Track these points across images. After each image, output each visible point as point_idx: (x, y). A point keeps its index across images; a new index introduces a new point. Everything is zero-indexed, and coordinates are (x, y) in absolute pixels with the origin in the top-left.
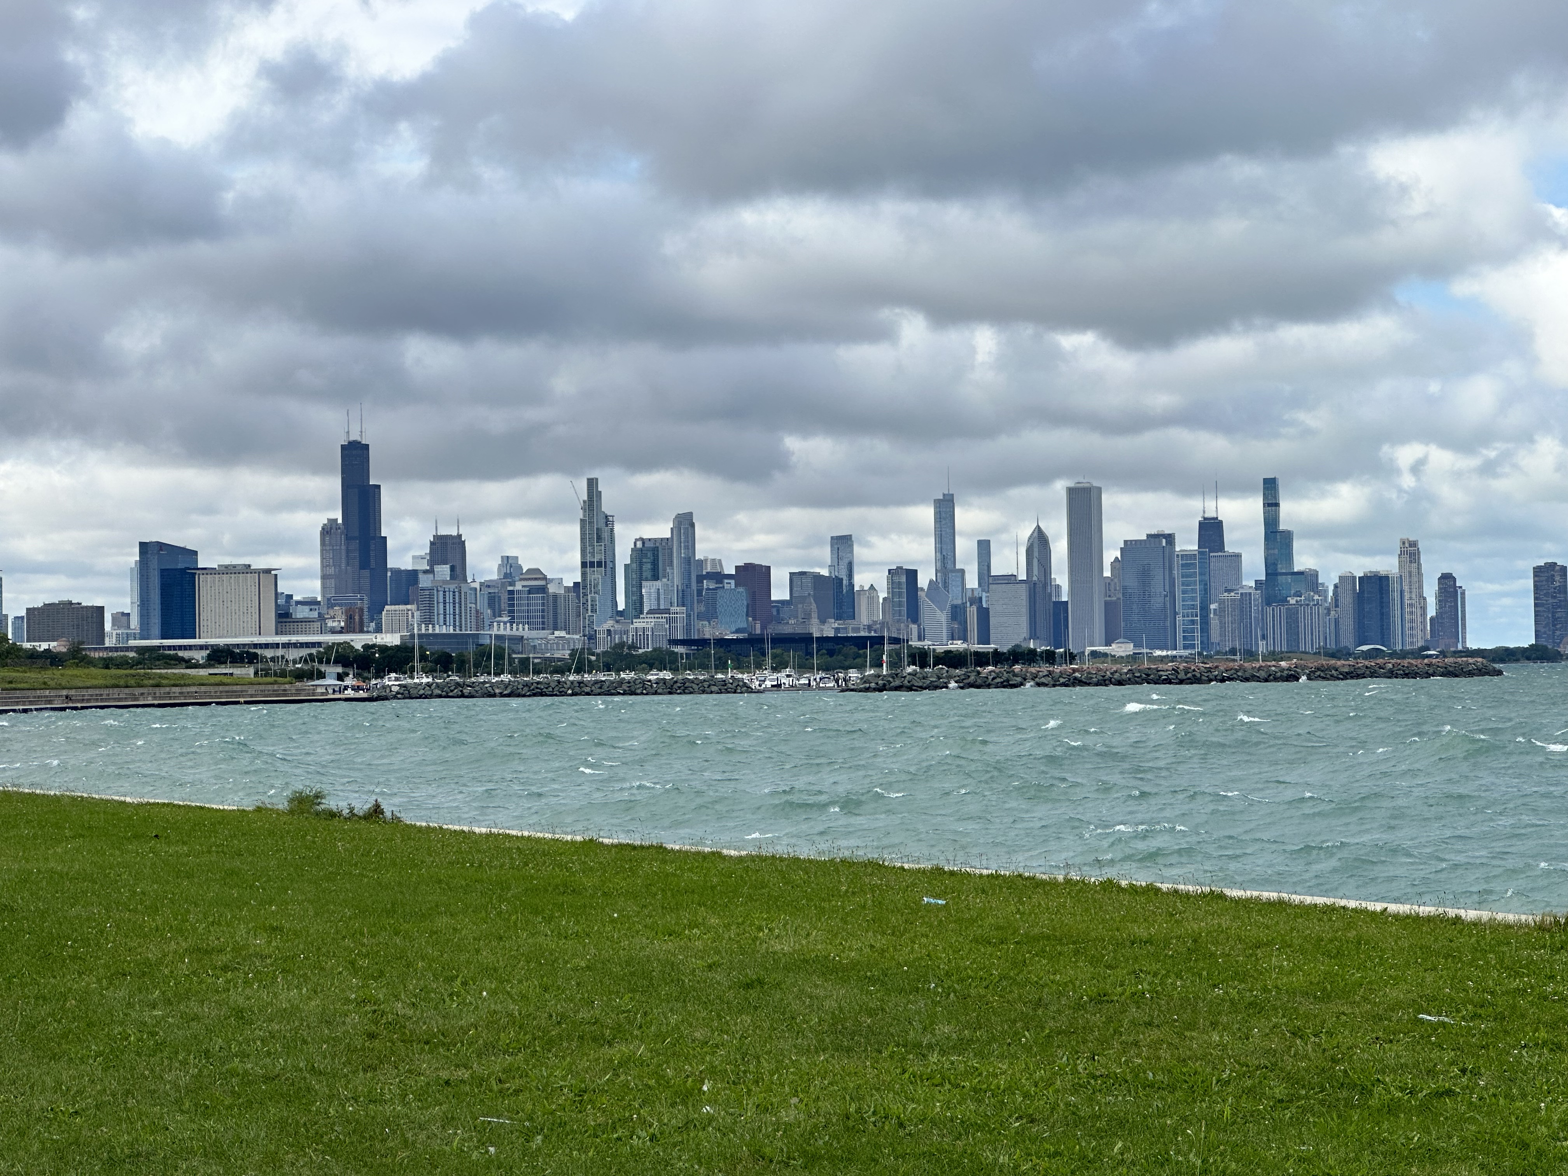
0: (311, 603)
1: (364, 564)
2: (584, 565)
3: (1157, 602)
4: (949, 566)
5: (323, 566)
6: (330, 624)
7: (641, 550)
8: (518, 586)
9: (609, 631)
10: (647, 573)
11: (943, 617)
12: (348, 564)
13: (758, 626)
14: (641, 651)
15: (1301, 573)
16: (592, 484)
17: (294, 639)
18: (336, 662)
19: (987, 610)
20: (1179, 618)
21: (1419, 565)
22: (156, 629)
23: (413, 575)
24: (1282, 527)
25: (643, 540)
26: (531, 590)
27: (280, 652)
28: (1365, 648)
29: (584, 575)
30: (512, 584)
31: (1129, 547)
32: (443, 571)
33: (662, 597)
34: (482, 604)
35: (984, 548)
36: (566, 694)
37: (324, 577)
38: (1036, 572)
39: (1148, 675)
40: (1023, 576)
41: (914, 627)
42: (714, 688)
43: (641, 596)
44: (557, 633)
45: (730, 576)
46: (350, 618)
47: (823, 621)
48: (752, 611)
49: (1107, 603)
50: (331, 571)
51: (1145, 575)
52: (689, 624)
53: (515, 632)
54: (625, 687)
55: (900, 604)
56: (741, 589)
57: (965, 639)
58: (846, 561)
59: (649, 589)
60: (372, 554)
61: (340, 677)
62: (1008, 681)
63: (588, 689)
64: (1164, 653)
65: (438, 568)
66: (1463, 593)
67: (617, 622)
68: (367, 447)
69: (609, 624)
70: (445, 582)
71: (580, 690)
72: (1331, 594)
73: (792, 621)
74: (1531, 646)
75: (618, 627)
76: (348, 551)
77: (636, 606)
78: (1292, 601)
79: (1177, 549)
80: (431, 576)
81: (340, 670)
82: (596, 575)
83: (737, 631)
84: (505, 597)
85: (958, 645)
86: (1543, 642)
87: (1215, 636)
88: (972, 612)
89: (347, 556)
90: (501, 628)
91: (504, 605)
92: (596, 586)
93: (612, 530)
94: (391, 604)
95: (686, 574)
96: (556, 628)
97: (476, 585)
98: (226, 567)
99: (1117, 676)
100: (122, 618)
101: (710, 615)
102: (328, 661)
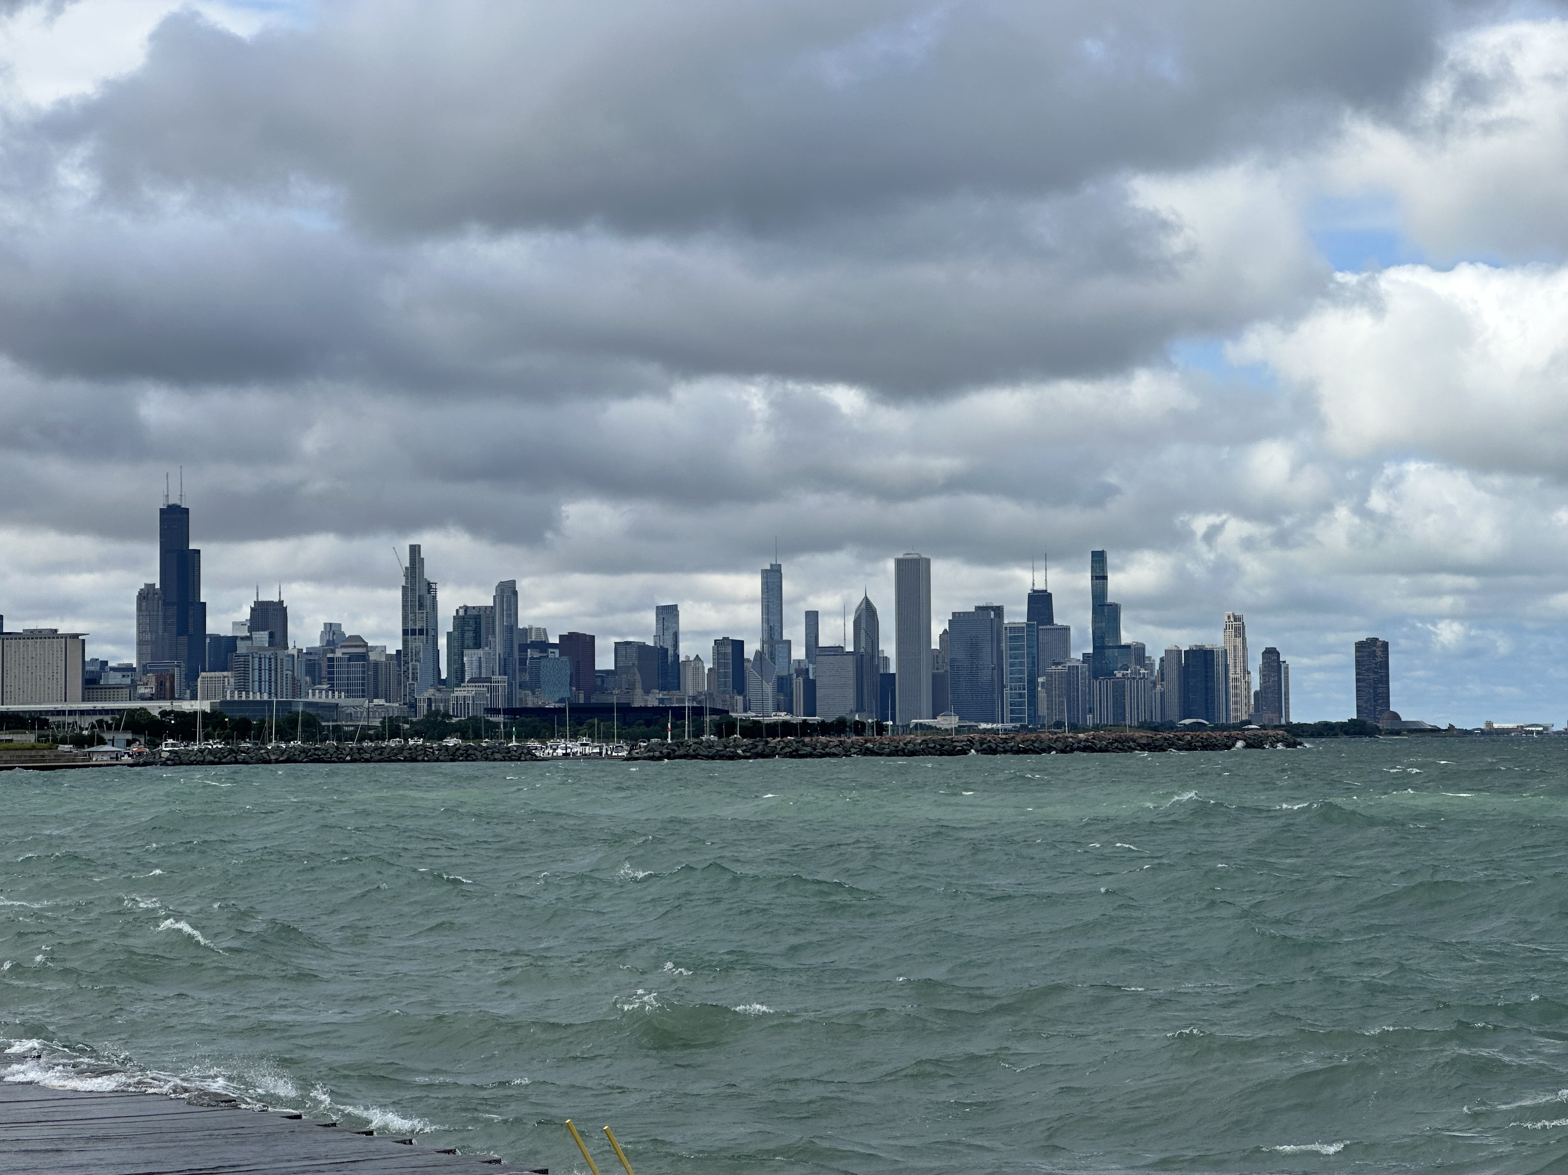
0: (126, 669)
1: (182, 630)
2: (405, 632)
3: (986, 675)
4: (776, 637)
5: (140, 631)
6: (142, 690)
7: (463, 618)
8: (339, 654)
9: (429, 699)
10: (469, 642)
11: (769, 688)
12: (165, 630)
13: (582, 696)
14: (454, 720)
15: (1128, 647)
16: (415, 550)
17: (99, 705)
18: (126, 729)
19: (814, 682)
20: (1007, 691)
21: (1244, 639)
23: (232, 641)
24: (1110, 600)
25: (466, 608)
26: (352, 658)
27: (69, 719)
28: (1187, 721)
29: (405, 642)
30: (333, 652)
31: (957, 620)
32: (262, 637)
33: (483, 665)
34: (300, 671)
35: (812, 618)
36: (344, 762)
37: (140, 643)
38: (863, 644)
39: (942, 746)
40: (850, 648)
41: (740, 699)
42: (497, 756)
43: (463, 665)
44: (376, 701)
45: (554, 646)
46: (160, 684)
47: (647, 692)
48: (576, 680)
49: (934, 676)
50: (148, 637)
51: (974, 647)
52: (510, 693)
53: (330, 700)
55: (726, 675)
56: (565, 658)
57: (790, 711)
58: (671, 631)
59: (470, 658)
60: (191, 620)
61: (129, 743)
62: (797, 750)
63: (367, 756)
64: (989, 726)
65: (256, 635)
66: (1287, 668)
67: (439, 690)
68: (187, 511)
70: (263, 648)
72: (1157, 667)
73: (616, 692)
74: (1351, 721)
75: (439, 695)
76: (165, 617)
77: (458, 674)
78: (1119, 674)
79: (1006, 621)
80: (249, 643)
81: (129, 736)
82: (418, 643)
83: (561, 700)
84: (325, 664)
85: (783, 716)
86: (1364, 718)
87: (1043, 709)
88: (798, 685)
89: (165, 623)
90: (319, 696)
91: (324, 673)
92: (417, 653)
93: (434, 598)
94: (210, 671)
95: (509, 643)
96: (376, 696)
97: (295, 652)
98: (32, 631)
99: (910, 746)
101: (534, 685)
102: (117, 728)
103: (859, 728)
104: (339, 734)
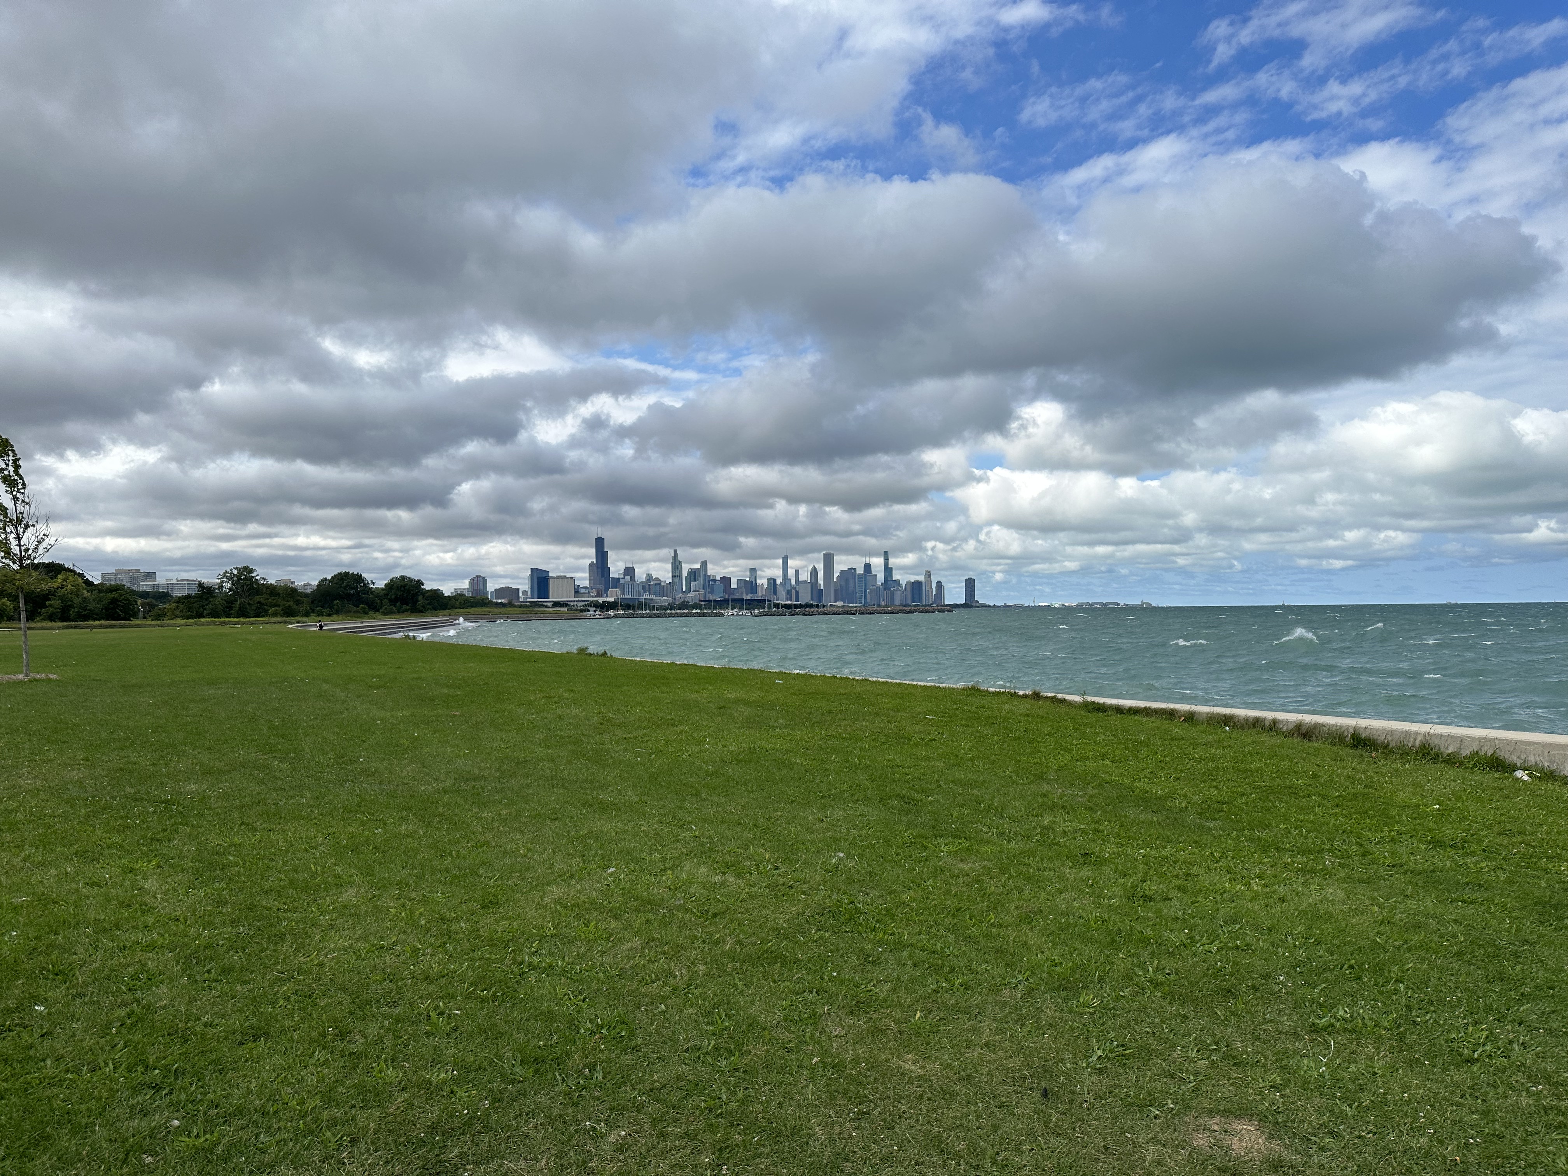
0: (586, 588)
1: (603, 576)
2: (672, 576)
3: (851, 589)
4: (786, 578)
5: (590, 576)
6: (591, 594)
7: (691, 572)
8: (652, 583)
9: (680, 597)
10: (692, 579)
11: (784, 593)
12: (597, 576)
13: (727, 596)
14: (690, 604)
15: (895, 581)
16: (675, 551)
17: (582, 599)
18: (593, 607)
19: (798, 591)
20: (857, 594)
21: (931, 578)
22: (536, 595)
23: (618, 579)
24: (889, 566)
25: (691, 569)
26: (656, 584)
27: (575, 603)
28: (914, 604)
29: (672, 580)
30: (650, 582)
31: (842, 572)
32: (628, 578)
33: (697, 587)
34: (640, 588)
35: (797, 572)
37: (590, 580)
38: (813, 580)
40: (809, 581)
41: (775, 596)
42: (712, 616)
43: (691, 586)
44: (664, 598)
45: (718, 580)
46: (598, 593)
47: (747, 595)
48: (725, 591)
49: (835, 589)
50: (592, 578)
51: (847, 581)
53: (650, 597)
55: (771, 589)
56: (722, 584)
57: (791, 601)
58: (754, 576)
59: (693, 584)
60: (605, 572)
61: (595, 611)
62: (790, 613)
64: (852, 606)
65: (626, 577)
66: (944, 587)
67: (683, 594)
68: (603, 539)
69: (680, 595)
70: (628, 581)
71: (671, 615)
72: (904, 587)
73: (737, 594)
74: (964, 603)
75: (683, 596)
77: (689, 589)
78: (892, 589)
79: (857, 573)
80: (624, 580)
81: (594, 609)
82: (676, 580)
83: (720, 597)
84: (647, 586)
85: (789, 602)
86: (968, 602)
87: (868, 600)
89: (597, 573)
90: (646, 596)
91: (647, 589)
92: (676, 583)
93: (681, 566)
94: (612, 588)
95: (705, 580)
96: (663, 596)
97: (638, 583)
98: (558, 576)
100: (525, 592)
101: (712, 592)
102: (590, 606)
103: (811, 606)
104: (653, 608)
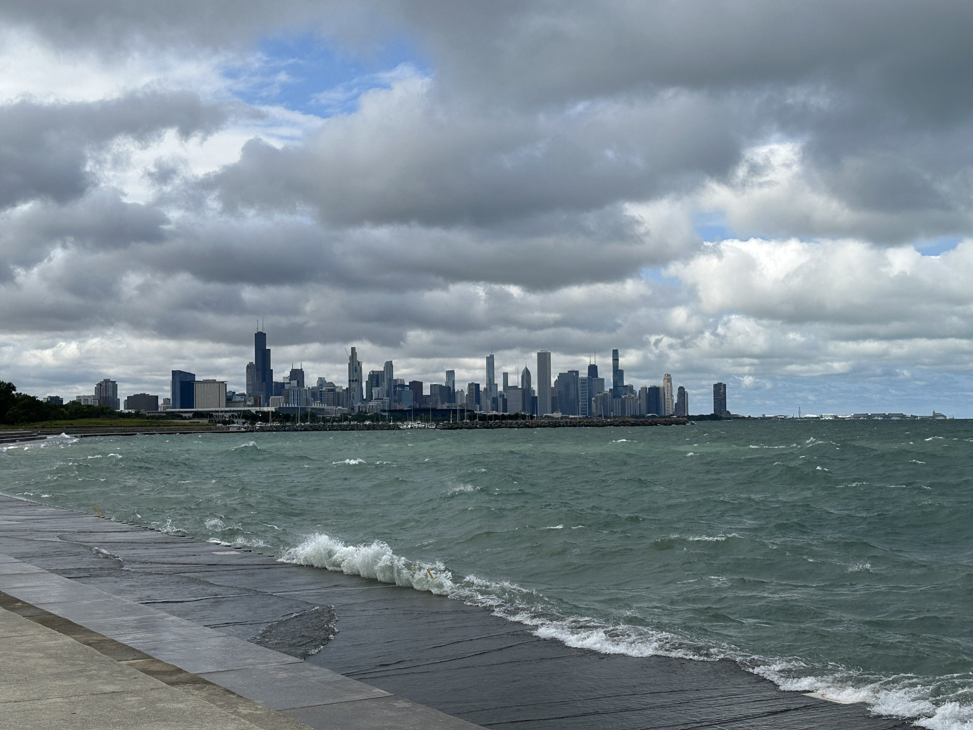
0: (242, 395)
1: (264, 380)
2: (350, 381)
3: (572, 397)
4: (492, 382)
5: (248, 380)
6: (248, 403)
7: (372, 375)
8: (324, 389)
9: (359, 407)
10: (374, 384)
11: (489, 402)
12: (257, 380)
13: (418, 405)
14: (369, 414)
15: (626, 386)
16: (353, 349)
17: (232, 409)
18: (242, 418)
19: (506, 399)
20: (580, 403)
21: (671, 383)
22: (178, 404)
23: (283, 384)
24: (620, 368)
25: (373, 372)
26: (329, 390)
27: (221, 414)
28: (649, 415)
29: (350, 385)
30: (322, 388)
31: (561, 376)
32: (294, 383)
33: (380, 394)
34: (309, 396)
35: (506, 375)
36: (326, 430)
37: (248, 385)
38: (525, 385)
40: (520, 387)
41: (478, 406)
42: (385, 428)
43: (372, 393)
44: (339, 407)
45: (407, 386)
46: (255, 401)
47: (443, 403)
48: (415, 399)
49: (552, 397)
50: (250, 383)
51: (567, 386)
52: (390, 404)
53: (321, 407)
54: (350, 427)
55: (473, 397)
56: (411, 391)
57: (497, 411)
58: (452, 380)
59: (375, 390)
60: (267, 376)
61: (244, 423)
63: (335, 428)
64: (573, 417)
65: (292, 382)
66: (687, 394)
67: (363, 403)
68: (265, 334)
69: (359, 404)
70: (294, 387)
72: (638, 394)
73: (431, 403)
74: (712, 414)
75: (363, 405)
76: (257, 375)
77: (370, 397)
78: (623, 397)
79: (580, 376)
80: (289, 385)
81: (244, 421)
82: (354, 385)
83: (409, 407)
84: (319, 393)
85: (495, 413)
86: (717, 413)
87: (594, 410)
88: (500, 400)
89: (257, 377)
90: (316, 405)
91: (318, 397)
92: (354, 389)
93: (361, 368)
94: (275, 395)
95: (389, 385)
96: (339, 406)
97: (307, 389)
98: (206, 380)
100: (166, 401)
101: (399, 401)
102: (239, 417)
103: (524, 417)
104: (324, 420)
